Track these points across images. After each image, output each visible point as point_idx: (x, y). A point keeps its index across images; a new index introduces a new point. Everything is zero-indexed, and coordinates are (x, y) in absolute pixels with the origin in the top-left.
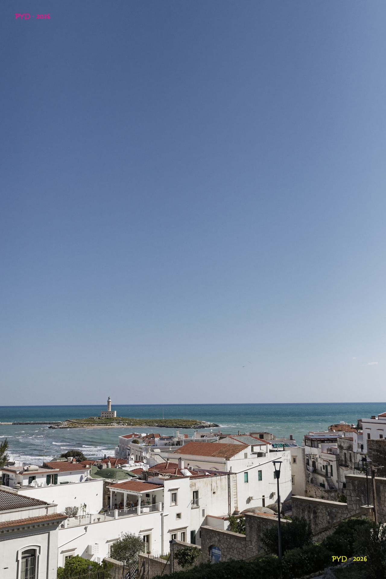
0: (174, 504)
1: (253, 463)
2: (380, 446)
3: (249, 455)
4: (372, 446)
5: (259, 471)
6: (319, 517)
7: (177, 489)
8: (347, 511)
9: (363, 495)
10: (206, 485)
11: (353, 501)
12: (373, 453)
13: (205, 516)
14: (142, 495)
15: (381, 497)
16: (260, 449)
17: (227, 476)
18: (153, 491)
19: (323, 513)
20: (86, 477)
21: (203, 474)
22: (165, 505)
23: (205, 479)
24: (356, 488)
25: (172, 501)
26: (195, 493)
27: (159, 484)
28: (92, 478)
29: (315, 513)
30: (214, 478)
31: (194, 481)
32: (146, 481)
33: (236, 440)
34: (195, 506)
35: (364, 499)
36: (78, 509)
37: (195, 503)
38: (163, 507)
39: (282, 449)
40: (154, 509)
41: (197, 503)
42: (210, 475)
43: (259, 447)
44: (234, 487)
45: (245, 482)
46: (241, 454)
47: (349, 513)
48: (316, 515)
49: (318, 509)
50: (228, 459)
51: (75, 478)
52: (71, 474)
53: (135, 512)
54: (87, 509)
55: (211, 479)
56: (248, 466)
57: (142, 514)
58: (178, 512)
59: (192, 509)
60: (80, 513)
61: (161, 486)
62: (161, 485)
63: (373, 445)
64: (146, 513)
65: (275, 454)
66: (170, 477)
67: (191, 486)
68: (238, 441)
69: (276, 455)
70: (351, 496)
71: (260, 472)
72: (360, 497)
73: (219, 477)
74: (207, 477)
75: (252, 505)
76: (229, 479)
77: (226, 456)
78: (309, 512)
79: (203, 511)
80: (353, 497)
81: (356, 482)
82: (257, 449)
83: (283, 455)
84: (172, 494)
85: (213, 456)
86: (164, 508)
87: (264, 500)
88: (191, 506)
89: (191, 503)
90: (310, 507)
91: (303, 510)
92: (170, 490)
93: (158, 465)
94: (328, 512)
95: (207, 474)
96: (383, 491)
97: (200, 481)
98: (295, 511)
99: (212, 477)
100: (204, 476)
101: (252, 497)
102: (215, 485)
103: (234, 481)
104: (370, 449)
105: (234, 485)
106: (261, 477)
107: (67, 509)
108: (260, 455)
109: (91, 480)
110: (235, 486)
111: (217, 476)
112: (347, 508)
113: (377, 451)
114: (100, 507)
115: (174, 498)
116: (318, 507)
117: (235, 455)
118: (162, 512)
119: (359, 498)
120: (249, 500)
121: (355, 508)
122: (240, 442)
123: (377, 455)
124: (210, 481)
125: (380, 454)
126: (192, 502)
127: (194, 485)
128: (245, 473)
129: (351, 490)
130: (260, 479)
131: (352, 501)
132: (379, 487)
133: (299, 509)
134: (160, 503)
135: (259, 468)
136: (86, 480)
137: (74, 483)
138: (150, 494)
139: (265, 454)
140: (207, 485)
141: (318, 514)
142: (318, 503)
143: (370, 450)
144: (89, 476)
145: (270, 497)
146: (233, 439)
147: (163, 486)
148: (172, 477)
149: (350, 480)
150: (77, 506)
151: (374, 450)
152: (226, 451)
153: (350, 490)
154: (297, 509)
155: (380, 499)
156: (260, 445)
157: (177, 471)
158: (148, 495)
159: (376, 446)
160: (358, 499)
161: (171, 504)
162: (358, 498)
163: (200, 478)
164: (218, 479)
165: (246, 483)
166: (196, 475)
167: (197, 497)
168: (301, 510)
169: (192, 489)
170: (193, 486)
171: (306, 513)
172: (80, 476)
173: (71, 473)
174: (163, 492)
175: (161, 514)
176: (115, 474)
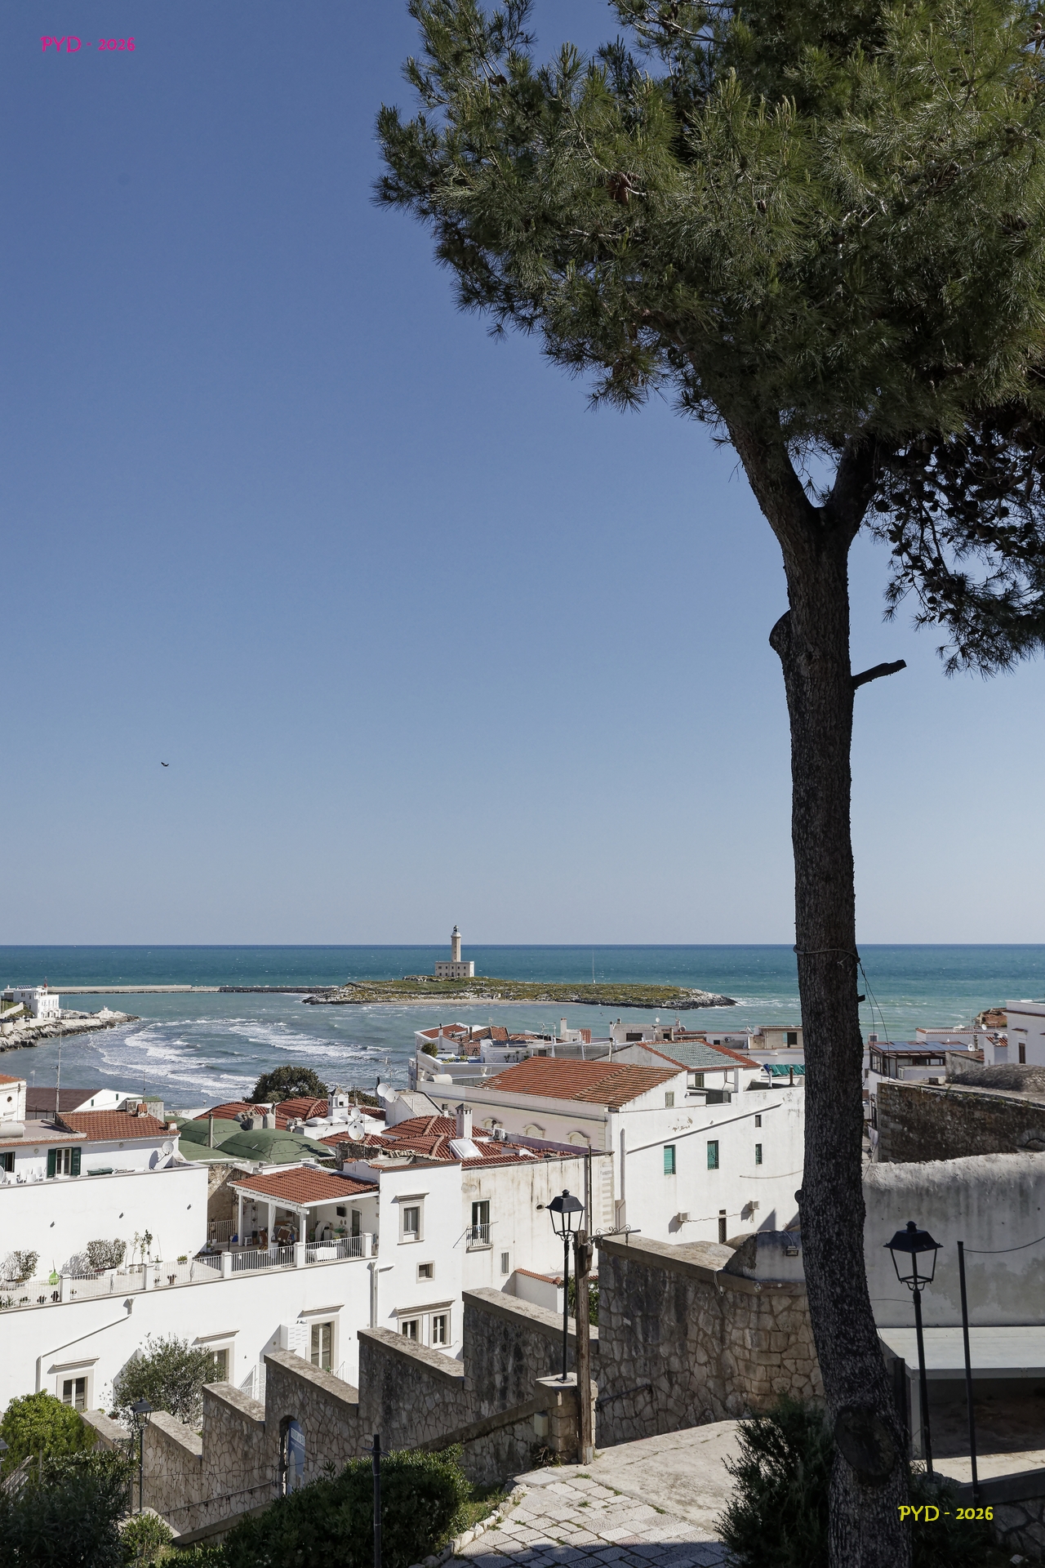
0: (412, 1238)
1: (690, 1121)
2: (910, 1105)
3: (679, 1099)
4: (889, 1105)
5: (709, 1143)
6: (527, 1370)
7: (421, 1197)
8: (598, 1363)
9: (640, 1314)
10: (516, 1184)
11: (615, 1331)
12: (892, 1125)
13: (511, 1271)
14: (308, 1213)
15: (689, 1326)
16: (726, 1081)
17: (582, 1160)
18: (354, 1201)
19: (538, 1359)
20: (168, 1157)
21: (512, 1155)
22: (381, 1241)
23: (512, 1170)
24: (624, 1286)
25: (406, 1229)
26: (479, 1208)
27: (366, 1183)
28: (185, 1161)
29: (519, 1355)
30: (542, 1167)
31: (476, 1173)
32: (340, 1172)
33: (656, 1053)
34: (479, 1242)
35: (643, 1328)
36: (124, 1245)
37: (479, 1235)
38: (375, 1246)
39: (786, 1081)
40: (353, 1250)
41: (485, 1234)
42: (531, 1158)
43: (721, 1074)
44: (604, 1192)
45: (666, 1172)
46: (656, 1095)
47: (602, 1371)
48: (521, 1363)
49: (525, 1343)
50: (614, 1108)
51: (136, 1158)
52: (121, 1147)
53: (288, 1258)
54: (154, 1248)
55: (530, 1170)
56: (675, 1129)
57: (309, 1265)
58: (424, 1261)
59: (468, 1251)
60: (132, 1256)
61: (369, 1187)
62: (372, 1184)
63: (891, 1102)
64: (325, 1263)
65: (762, 1096)
66: (411, 1160)
67: (467, 1187)
68: (662, 1056)
69: (765, 1097)
70: (611, 1313)
71: (714, 1145)
72: (632, 1317)
73: (558, 1164)
74: (519, 1164)
75: (688, 1234)
76: (588, 1168)
77: (611, 1098)
78: (504, 1349)
79: (505, 1257)
80: (615, 1314)
81: (625, 1265)
82: (713, 1081)
83: (786, 1099)
84: (406, 1210)
85: (580, 1099)
86: (380, 1248)
87: (723, 1222)
88: (464, 1243)
89: (465, 1237)
90: (506, 1333)
91: (489, 1341)
92: (398, 1200)
93: (408, 1123)
94: (550, 1357)
95: (523, 1152)
96: (695, 1306)
97: (494, 1175)
98: (472, 1342)
99: (533, 1163)
100: (517, 1159)
101: (685, 1215)
102: (544, 1185)
103: (606, 1173)
104: (886, 1113)
105: (604, 1185)
106: (717, 1159)
107: (92, 1246)
108: (716, 1097)
109: (179, 1164)
110: (609, 1188)
111: (550, 1161)
112: (598, 1353)
113: (904, 1121)
114: (200, 1240)
115: (413, 1221)
116: (527, 1336)
117: (637, 1098)
118: (372, 1261)
119: (629, 1323)
120: (677, 1223)
121: (617, 1357)
122: (668, 1059)
123: (902, 1133)
124: (527, 1175)
125: (909, 1130)
126: (470, 1232)
127: (476, 1184)
128: (665, 1147)
129: (609, 1289)
130: (714, 1163)
131: (611, 1328)
132: (685, 1290)
133: (482, 1335)
134: (367, 1234)
135: (712, 1135)
136: (169, 1166)
137: (131, 1173)
138: (346, 1206)
139: (730, 1095)
140: (519, 1184)
141: (525, 1360)
142: (526, 1324)
143: (886, 1117)
144: (177, 1154)
145: (743, 1213)
146: (650, 1050)
147: (377, 1189)
148: (418, 1160)
149: (609, 1253)
150: (122, 1239)
151: (895, 1117)
152: (616, 1087)
153: (608, 1292)
154: (477, 1334)
155: (686, 1334)
156: (726, 1069)
157: (438, 1144)
158: (341, 1211)
159: (899, 1104)
160: (627, 1326)
161: (401, 1238)
162: (627, 1322)
163: (495, 1167)
164: (555, 1168)
165: (667, 1176)
166: (495, 1157)
167: (485, 1218)
168: (486, 1341)
169: (469, 1197)
170: (473, 1188)
171: (497, 1351)
172: (149, 1152)
173: (121, 1144)
174: (378, 1203)
175: (371, 1267)
176: (270, 1147)
